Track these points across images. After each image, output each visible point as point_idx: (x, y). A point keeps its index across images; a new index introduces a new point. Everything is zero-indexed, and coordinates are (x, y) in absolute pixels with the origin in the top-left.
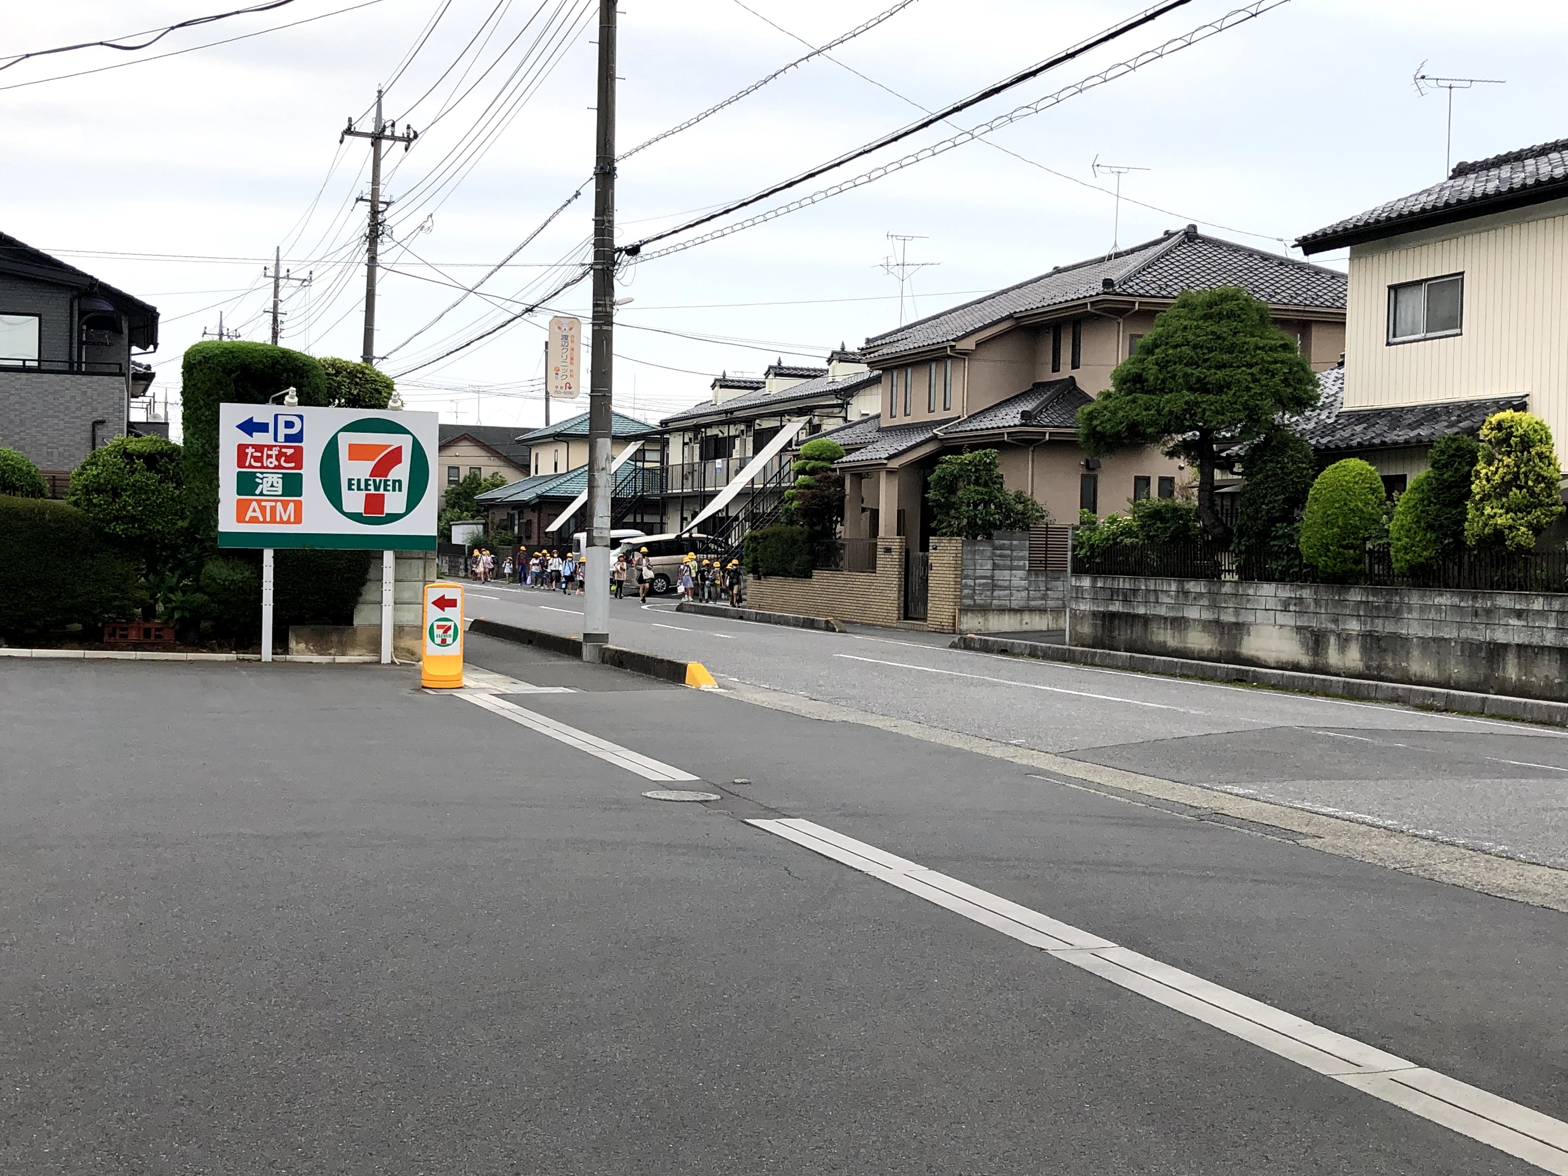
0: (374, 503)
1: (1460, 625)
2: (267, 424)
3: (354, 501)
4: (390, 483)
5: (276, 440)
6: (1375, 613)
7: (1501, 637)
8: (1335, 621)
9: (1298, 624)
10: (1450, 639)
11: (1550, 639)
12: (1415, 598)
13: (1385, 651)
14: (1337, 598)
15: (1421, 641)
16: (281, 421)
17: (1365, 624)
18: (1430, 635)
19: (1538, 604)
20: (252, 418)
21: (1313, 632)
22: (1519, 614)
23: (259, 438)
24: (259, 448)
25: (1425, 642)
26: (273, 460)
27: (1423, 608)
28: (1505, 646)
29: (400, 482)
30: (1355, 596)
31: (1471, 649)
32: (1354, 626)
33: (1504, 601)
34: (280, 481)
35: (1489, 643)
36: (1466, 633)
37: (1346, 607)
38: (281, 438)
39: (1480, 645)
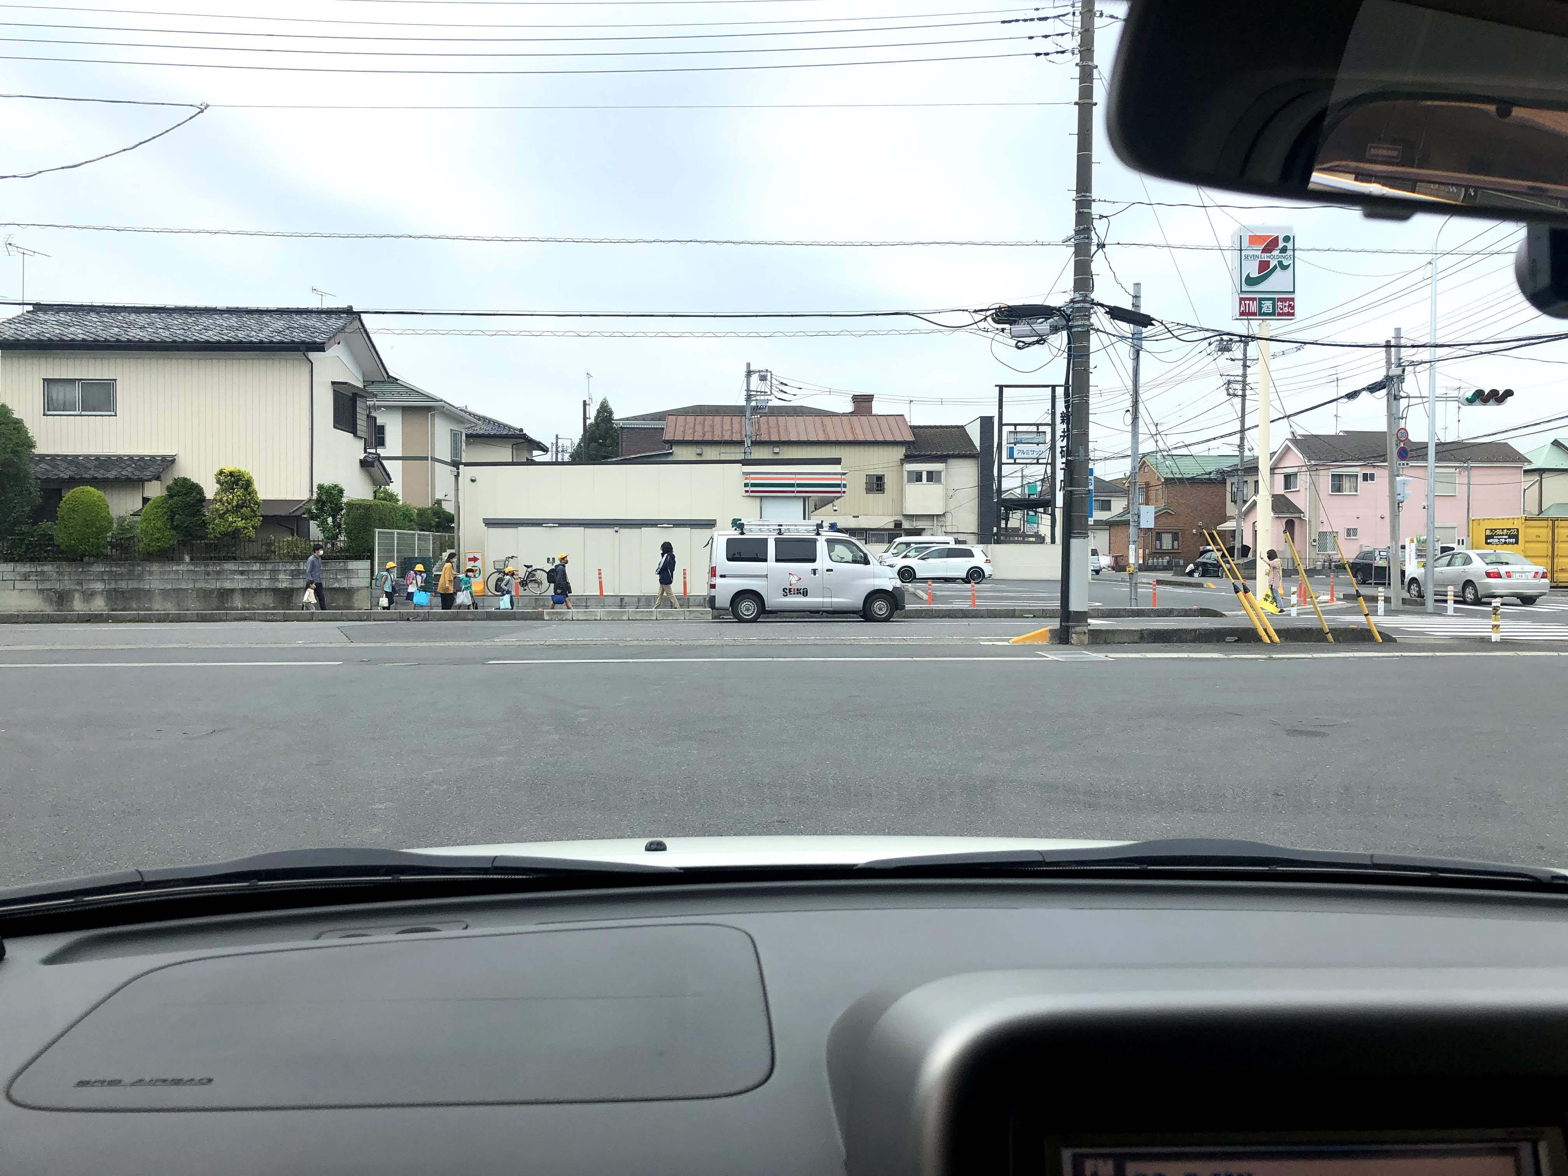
1: (195, 581)
6: (118, 577)
7: (228, 585)
8: (80, 583)
9: (39, 587)
10: (188, 589)
11: (265, 584)
12: (155, 567)
13: (128, 599)
14: (81, 570)
15: (162, 591)
17: (110, 584)
18: (170, 587)
19: (256, 567)
21: (56, 592)
22: (242, 573)
25: (165, 593)
27: (162, 573)
28: (232, 591)
30: (98, 568)
31: (205, 594)
32: (99, 586)
33: (230, 566)
35: (220, 589)
36: (198, 585)
37: (90, 575)
39: (212, 591)
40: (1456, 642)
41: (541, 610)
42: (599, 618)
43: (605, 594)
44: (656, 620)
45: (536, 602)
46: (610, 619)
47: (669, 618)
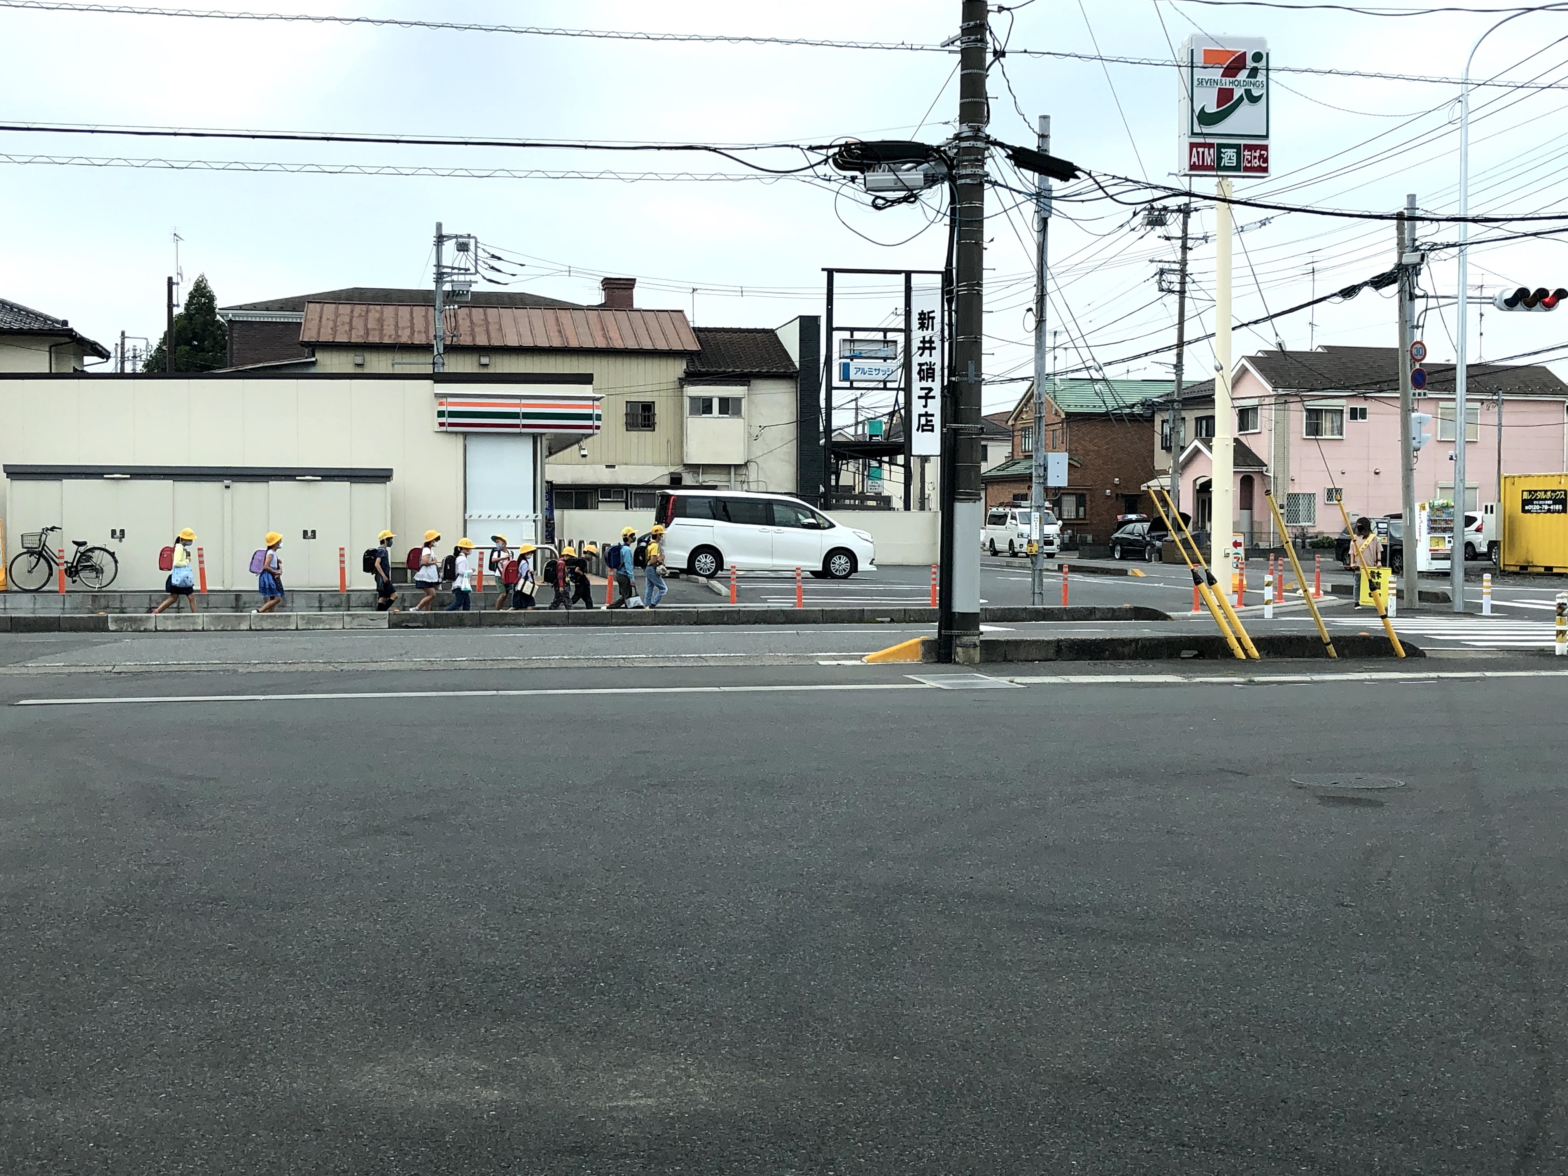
40: (1507, 656)
41: (102, 614)
42: (200, 628)
43: (209, 588)
44: (297, 629)
45: (93, 602)
46: (219, 628)
47: (317, 627)
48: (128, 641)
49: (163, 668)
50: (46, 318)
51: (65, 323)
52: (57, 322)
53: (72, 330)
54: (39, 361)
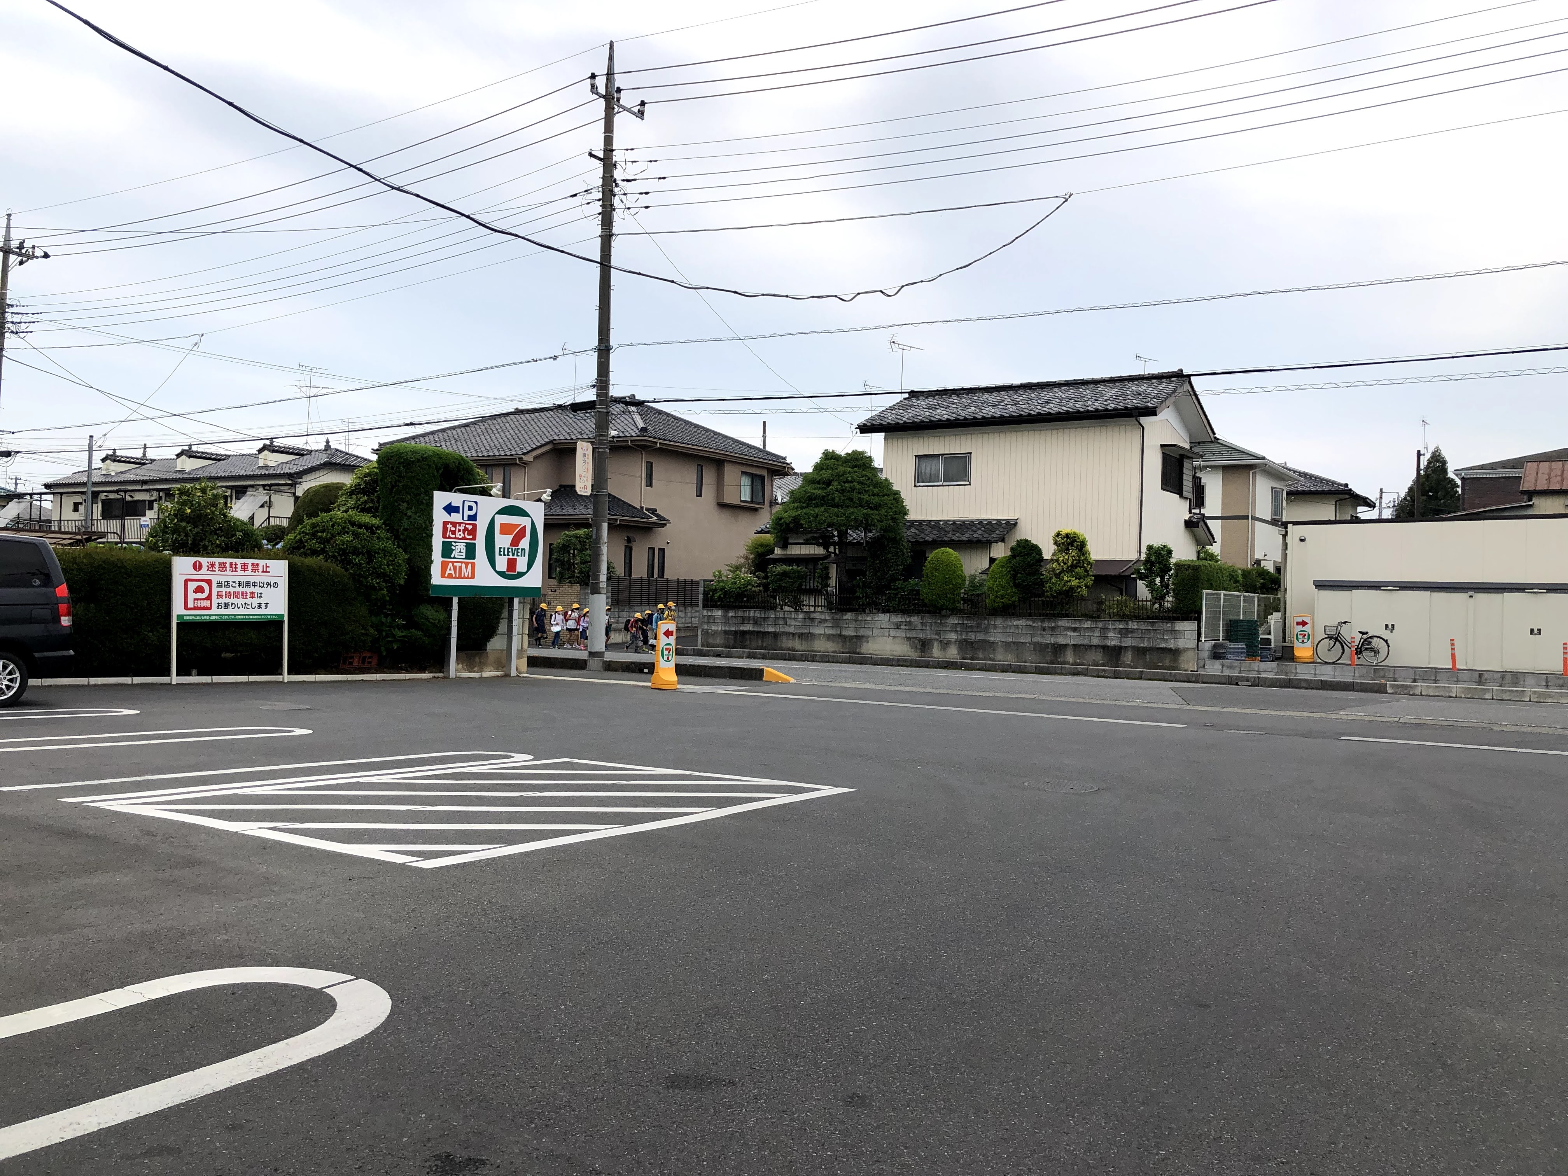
0: (512, 564)
1: (1032, 635)
2: (458, 507)
3: (502, 563)
4: (520, 551)
5: (463, 519)
6: (970, 630)
7: (1061, 640)
8: (938, 633)
9: (908, 636)
10: (1026, 643)
11: (1095, 641)
12: (999, 622)
13: (976, 649)
14: (938, 622)
15: (1004, 644)
16: (467, 504)
17: (961, 635)
18: (1011, 640)
19: (1088, 624)
20: (451, 503)
21: (920, 640)
22: (1075, 629)
23: (456, 517)
24: (454, 524)
25: (1007, 645)
26: (461, 533)
27: (1005, 627)
28: (1065, 646)
29: (524, 549)
30: (953, 620)
31: (1040, 648)
32: (953, 636)
33: (1063, 623)
34: (465, 548)
35: (1054, 644)
36: (1037, 639)
37: (946, 626)
38: (466, 518)
39: (1047, 645)
41: (1383, 681)
42: (1454, 695)
43: (1458, 667)
44: (1530, 701)
45: (1375, 672)
46: (1469, 696)
47: (1547, 701)
48: (1405, 701)
49: (1434, 722)
50: (1334, 483)
51: (1347, 485)
52: (1341, 485)
53: (1351, 490)
54: (1327, 511)
